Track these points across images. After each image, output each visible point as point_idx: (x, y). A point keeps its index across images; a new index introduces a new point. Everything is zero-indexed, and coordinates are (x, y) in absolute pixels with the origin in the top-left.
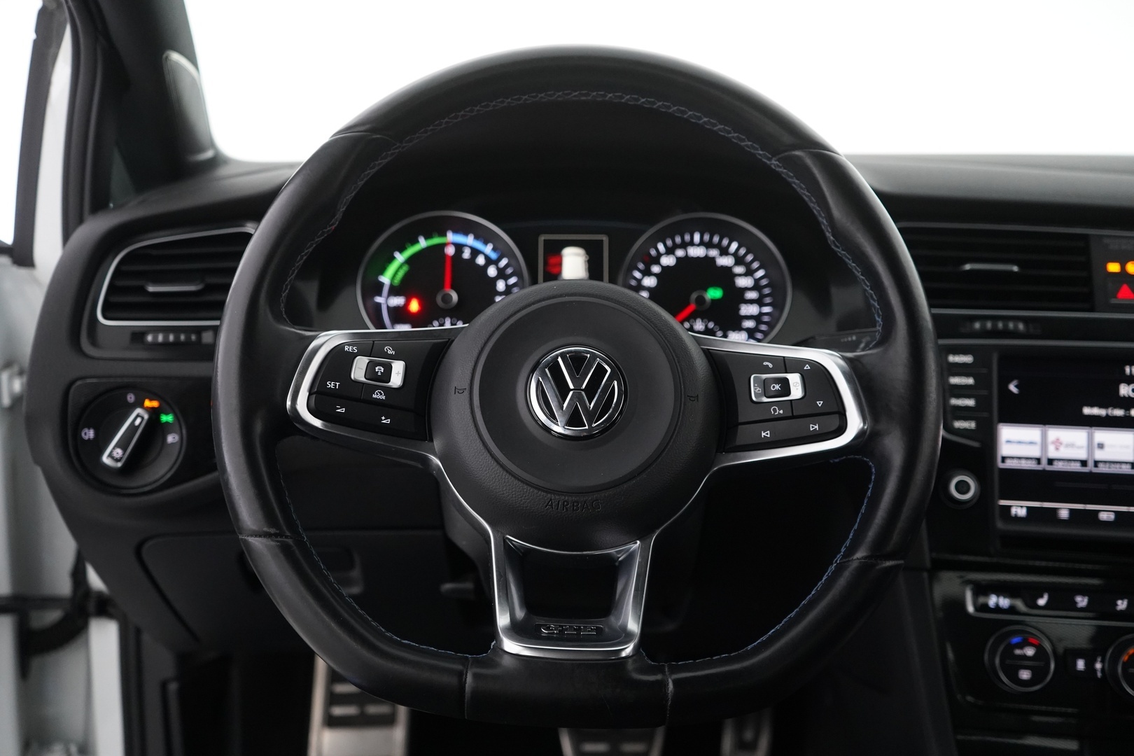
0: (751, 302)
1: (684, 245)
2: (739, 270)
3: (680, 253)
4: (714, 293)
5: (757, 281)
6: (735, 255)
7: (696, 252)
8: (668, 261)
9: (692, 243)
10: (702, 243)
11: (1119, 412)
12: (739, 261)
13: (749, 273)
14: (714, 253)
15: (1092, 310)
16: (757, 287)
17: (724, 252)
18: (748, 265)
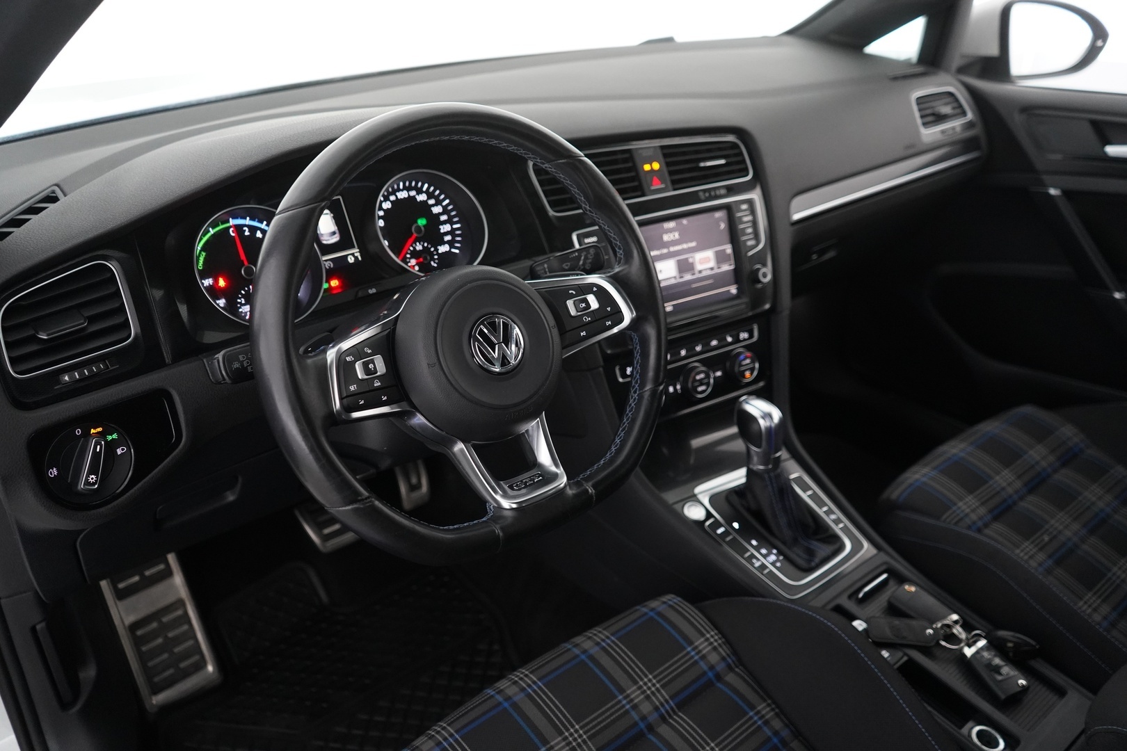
0: (445, 222)
1: (394, 193)
2: (432, 202)
3: (392, 198)
4: (422, 222)
5: (445, 208)
6: (427, 192)
7: (402, 195)
8: (387, 205)
9: (399, 190)
10: (405, 188)
11: (665, 251)
12: (430, 196)
13: (438, 203)
14: (413, 193)
15: (643, 195)
16: (445, 211)
17: (419, 191)
18: (437, 198)
